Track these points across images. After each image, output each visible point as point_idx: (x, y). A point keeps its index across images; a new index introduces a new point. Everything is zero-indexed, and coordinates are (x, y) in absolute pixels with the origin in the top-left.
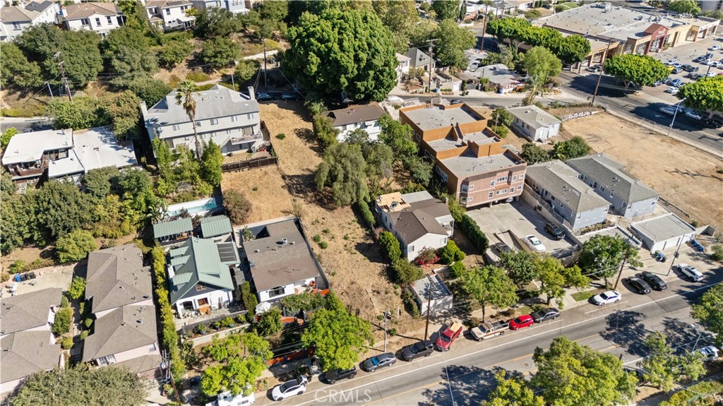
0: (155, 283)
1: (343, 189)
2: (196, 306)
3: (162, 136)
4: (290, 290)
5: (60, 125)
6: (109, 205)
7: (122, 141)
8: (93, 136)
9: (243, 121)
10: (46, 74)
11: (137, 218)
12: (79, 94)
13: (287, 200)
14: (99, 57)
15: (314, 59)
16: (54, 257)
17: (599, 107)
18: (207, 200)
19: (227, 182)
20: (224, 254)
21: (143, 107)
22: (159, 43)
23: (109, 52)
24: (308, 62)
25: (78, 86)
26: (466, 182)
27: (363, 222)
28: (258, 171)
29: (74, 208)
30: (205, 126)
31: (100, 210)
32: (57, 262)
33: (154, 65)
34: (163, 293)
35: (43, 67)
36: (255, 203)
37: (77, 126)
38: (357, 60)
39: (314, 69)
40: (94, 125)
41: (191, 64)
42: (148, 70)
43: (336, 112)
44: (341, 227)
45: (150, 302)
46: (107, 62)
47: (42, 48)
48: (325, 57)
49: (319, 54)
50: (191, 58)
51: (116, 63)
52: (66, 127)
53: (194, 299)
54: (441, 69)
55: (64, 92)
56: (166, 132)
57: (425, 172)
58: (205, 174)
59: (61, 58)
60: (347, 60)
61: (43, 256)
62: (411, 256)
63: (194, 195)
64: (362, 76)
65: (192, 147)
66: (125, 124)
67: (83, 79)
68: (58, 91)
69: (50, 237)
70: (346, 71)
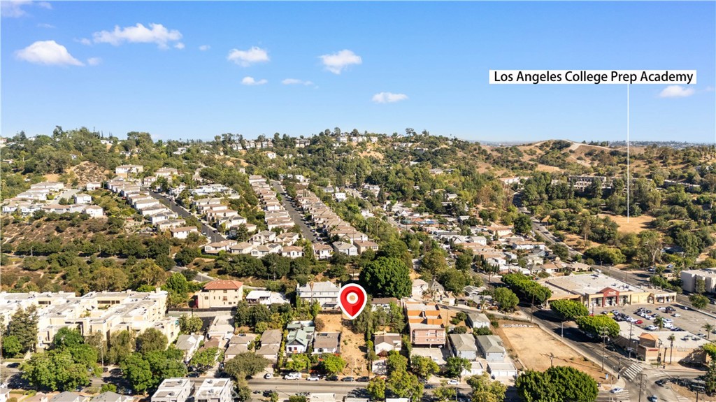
0: (282, 340)
1: (362, 324)
2: (293, 349)
3: (301, 296)
4: (325, 351)
5: (268, 289)
6: (275, 317)
7: (287, 297)
8: (278, 295)
9: (332, 295)
10: (268, 271)
11: (283, 322)
12: (278, 281)
13: (339, 326)
14: (289, 266)
15: (368, 275)
16: (254, 331)
17: (535, 324)
18: (310, 321)
19: (319, 316)
20: (308, 337)
21: (298, 285)
22: (315, 264)
23: (293, 265)
24: (366, 276)
25: (278, 278)
26: (414, 331)
27: (366, 339)
28: (333, 316)
29: (264, 314)
30: (318, 295)
31: (273, 318)
32: (254, 333)
33: (309, 272)
34: (283, 343)
35: (268, 269)
36: (326, 325)
37: (274, 290)
38: (386, 278)
39: (368, 279)
40: (279, 291)
41: (325, 275)
42: (306, 274)
43: (374, 299)
44: (357, 340)
45: (279, 345)
46: (291, 269)
47: (270, 262)
48: (372, 274)
49: (370, 273)
50: (325, 271)
51: (295, 270)
52: (270, 290)
53: (293, 347)
54: (447, 292)
55: (273, 279)
56: (303, 295)
57: (402, 326)
58: (312, 312)
59: (275, 266)
60: (381, 277)
61: (250, 330)
62: (378, 352)
63: (305, 319)
64: (388, 284)
65: (310, 301)
66: (289, 291)
67: (281, 274)
68: (271, 278)
69: (254, 323)
70: (380, 281)
